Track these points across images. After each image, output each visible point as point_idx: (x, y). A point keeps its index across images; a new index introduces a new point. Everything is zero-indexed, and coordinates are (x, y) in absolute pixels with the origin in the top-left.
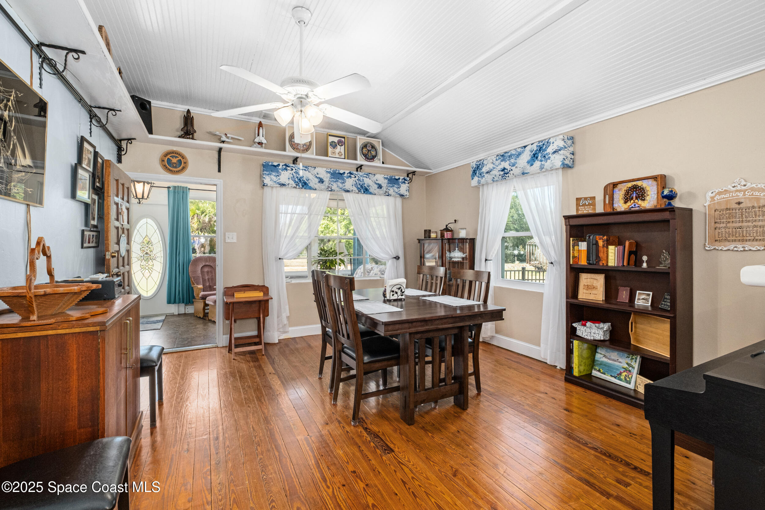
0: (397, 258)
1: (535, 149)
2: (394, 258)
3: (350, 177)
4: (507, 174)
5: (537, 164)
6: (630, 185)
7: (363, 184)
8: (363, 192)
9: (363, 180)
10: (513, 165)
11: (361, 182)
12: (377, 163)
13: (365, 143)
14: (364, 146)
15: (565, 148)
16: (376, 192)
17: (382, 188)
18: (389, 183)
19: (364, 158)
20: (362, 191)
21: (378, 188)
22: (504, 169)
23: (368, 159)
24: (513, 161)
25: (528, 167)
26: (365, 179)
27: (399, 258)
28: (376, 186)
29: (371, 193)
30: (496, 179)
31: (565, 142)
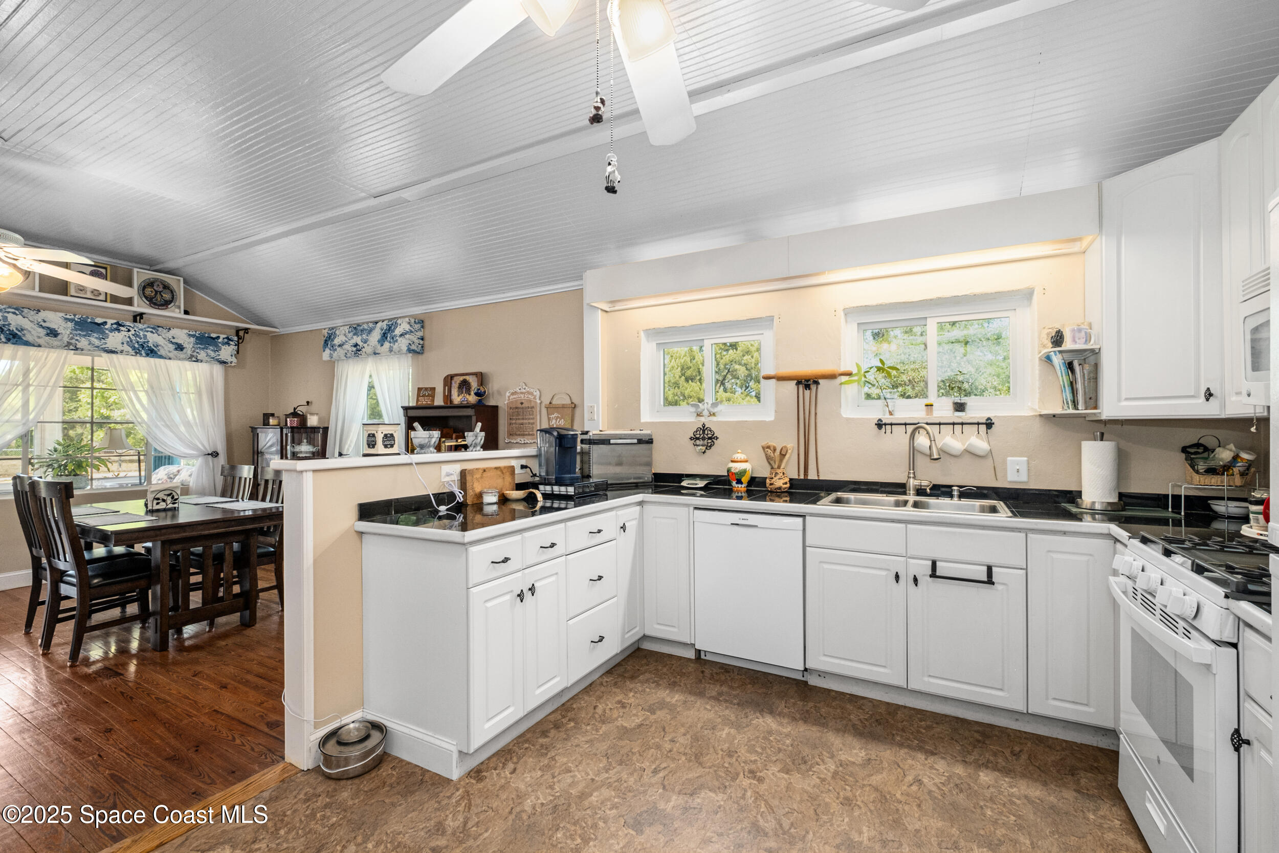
0: (215, 454)
1: (385, 328)
2: (209, 454)
3: (119, 331)
4: (359, 351)
5: (387, 345)
6: (462, 378)
7: (144, 342)
8: (144, 355)
9: (145, 336)
10: (365, 342)
11: (141, 339)
12: (173, 311)
13: (149, 279)
14: (148, 285)
15: (411, 332)
16: (171, 355)
17: (185, 350)
18: (197, 344)
19: (148, 303)
20: (143, 352)
21: (176, 349)
22: (356, 345)
23: (155, 304)
24: (364, 336)
25: (379, 346)
26: (149, 334)
27: (218, 454)
28: (172, 347)
29: (161, 357)
30: (349, 355)
31: (411, 326)
